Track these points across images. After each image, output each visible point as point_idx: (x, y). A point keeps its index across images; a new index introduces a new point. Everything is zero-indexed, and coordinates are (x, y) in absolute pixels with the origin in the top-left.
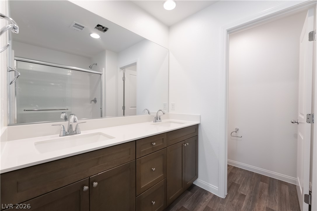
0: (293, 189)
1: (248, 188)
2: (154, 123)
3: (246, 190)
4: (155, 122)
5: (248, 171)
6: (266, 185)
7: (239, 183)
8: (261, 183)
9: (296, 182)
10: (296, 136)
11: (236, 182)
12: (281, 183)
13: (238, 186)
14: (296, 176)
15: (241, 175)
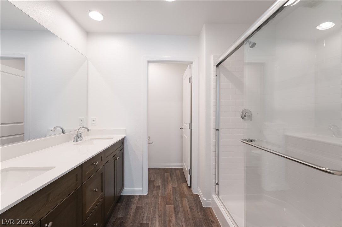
0: (181, 170)
1: (159, 180)
2: (75, 143)
3: (159, 182)
4: (76, 141)
5: (157, 168)
6: (169, 174)
7: (154, 179)
8: (166, 173)
9: (182, 166)
10: (182, 137)
11: (152, 180)
12: (176, 169)
13: (154, 181)
14: (182, 162)
15: (153, 173)
